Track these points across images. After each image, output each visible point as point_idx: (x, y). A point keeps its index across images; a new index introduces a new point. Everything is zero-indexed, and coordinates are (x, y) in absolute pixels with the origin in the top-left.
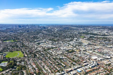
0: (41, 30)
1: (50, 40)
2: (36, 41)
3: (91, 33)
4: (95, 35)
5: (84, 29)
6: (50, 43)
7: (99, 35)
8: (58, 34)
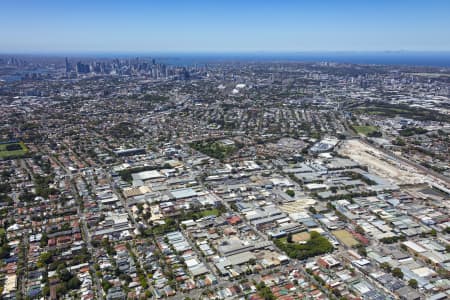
1: (197, 147)
2: (121, 155)
3: (401, 106)
8: (239, 113)
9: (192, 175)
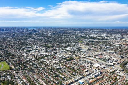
0: (31, 34)
1: (43, 46)
2: (25, 48)
3: (89, 37)
4: (94, 39)
5: (82, 33)
6: (44, 49)
7: (98, 39)
8: (52, 39)
9: (44, 51)
